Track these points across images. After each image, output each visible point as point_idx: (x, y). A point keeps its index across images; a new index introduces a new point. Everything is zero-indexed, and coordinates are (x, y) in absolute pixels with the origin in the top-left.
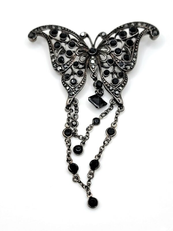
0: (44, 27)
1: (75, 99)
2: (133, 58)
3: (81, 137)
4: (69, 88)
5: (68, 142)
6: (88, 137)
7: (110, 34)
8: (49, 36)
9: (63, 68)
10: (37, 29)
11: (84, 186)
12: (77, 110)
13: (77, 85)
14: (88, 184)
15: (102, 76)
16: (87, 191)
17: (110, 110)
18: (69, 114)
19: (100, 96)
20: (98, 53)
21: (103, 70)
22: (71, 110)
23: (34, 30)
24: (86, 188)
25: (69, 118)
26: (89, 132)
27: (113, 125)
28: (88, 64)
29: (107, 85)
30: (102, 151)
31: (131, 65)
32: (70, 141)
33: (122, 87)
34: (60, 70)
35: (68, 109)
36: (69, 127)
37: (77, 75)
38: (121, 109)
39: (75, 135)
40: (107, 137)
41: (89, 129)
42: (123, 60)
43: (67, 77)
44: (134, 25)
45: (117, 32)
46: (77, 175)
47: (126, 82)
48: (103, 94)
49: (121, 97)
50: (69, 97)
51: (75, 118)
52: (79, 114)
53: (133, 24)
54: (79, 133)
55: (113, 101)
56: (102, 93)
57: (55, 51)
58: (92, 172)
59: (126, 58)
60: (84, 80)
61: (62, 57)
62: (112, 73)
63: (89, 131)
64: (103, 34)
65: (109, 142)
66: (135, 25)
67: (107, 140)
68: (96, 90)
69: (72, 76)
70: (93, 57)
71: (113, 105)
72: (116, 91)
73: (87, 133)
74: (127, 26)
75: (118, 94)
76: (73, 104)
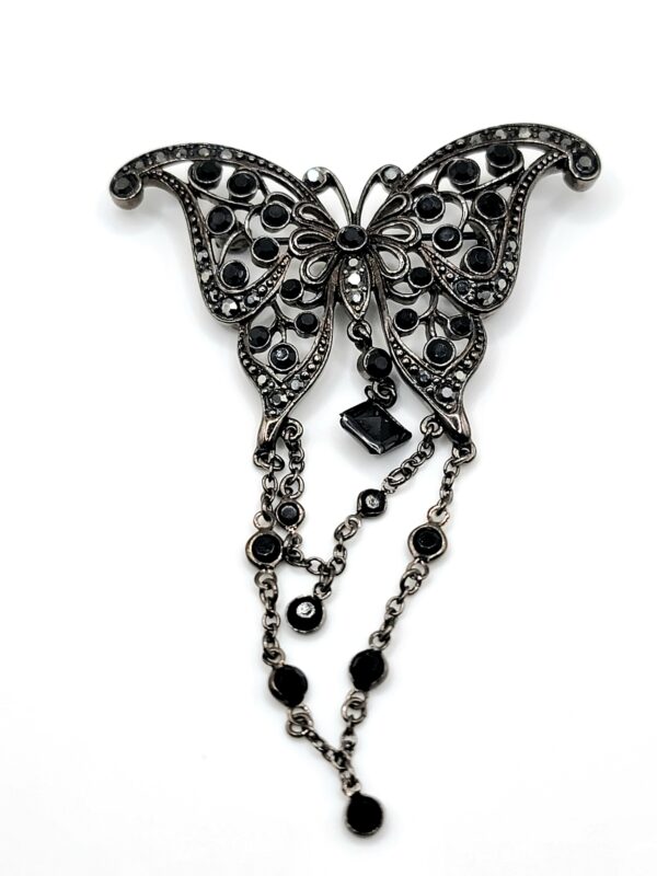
0: (170, 152)
1: (290, 421)
2: (503, 262)
3: (315, 565)
4: (267, 381)
5: (265, 587)
6: (341, 562)
7: (415, 171)
8: (189, 185)
9: (242, 304)
10: (143, 158)
11: (330, 753)
12: (297, 460)
13: (297, 369)
14: (344, 743)
15: (391, 332)
16: (342, 771)
17: (421, 458)
18: (270, 477)
19: (385, 408)
20: (374, 246)
21: (393, 308)
22: (277, 464)
23: (132, 164)
24: (336, 760)
25: (269, 491)
26: (346, 544)
27: (433, 515)
28: (338, 288)
29: (407, 365)
30: (396, 616)
31: (497, 286)
32: (275, 580)
33: (466, 370)
34: (232, 311)
35: (265, 458)
36: (271, 528)
37: (295, 330)
38: (462, 453)
39: (293, 558)
40: (412, 564)
41: (345, 533)
42: (468, 272)
43: (259, 339)
44: (504, 137)
45: (443, 165)
46: (301, 711)
47: (481, 352)
48: (393, 400)
49: (462, 408)
50: (266, 412)
51: (291, 491)
52: (305, 476)
53: (502, 134)
54: (307, 550)
55: (432, 426)
56: (390, 393)
57: (213, 240)
58: (361, 697)
59: (479, 261)
60: (323, 349)
61: (238, 266)
62: (427, 321)
63: (344, 540)
64: (391, 175)
65: (420, 582)
66: (510, 137)
67: (411, 576)
68: (370, 384)
69: (278, 333)
70: (353, 262)
71: (433, 441)
72: (444, 386)
73: (339, 548)
74: (478, 139)
75: (449, 400)
76: (283, 438)
